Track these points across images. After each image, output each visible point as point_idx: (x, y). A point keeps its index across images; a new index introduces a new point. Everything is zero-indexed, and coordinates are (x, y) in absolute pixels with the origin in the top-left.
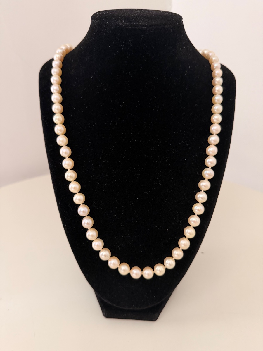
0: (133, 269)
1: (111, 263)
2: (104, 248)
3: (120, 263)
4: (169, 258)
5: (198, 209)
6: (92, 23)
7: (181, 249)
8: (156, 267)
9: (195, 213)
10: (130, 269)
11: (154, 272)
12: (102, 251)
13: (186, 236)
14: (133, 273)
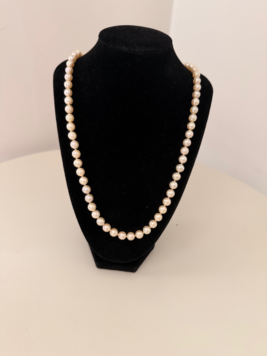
0: (121, 233)
1: (104, 228)
2: (100, 217)
3: (111, 228)
4: (147, 227)
5: (171, 193)
7: (155, 221)
8: (137, 233)
9: (168, 196)
10: (118, 233)
11: (135, 236)
12: (99, 219)
13: (160, 212)
14: (120, 236)
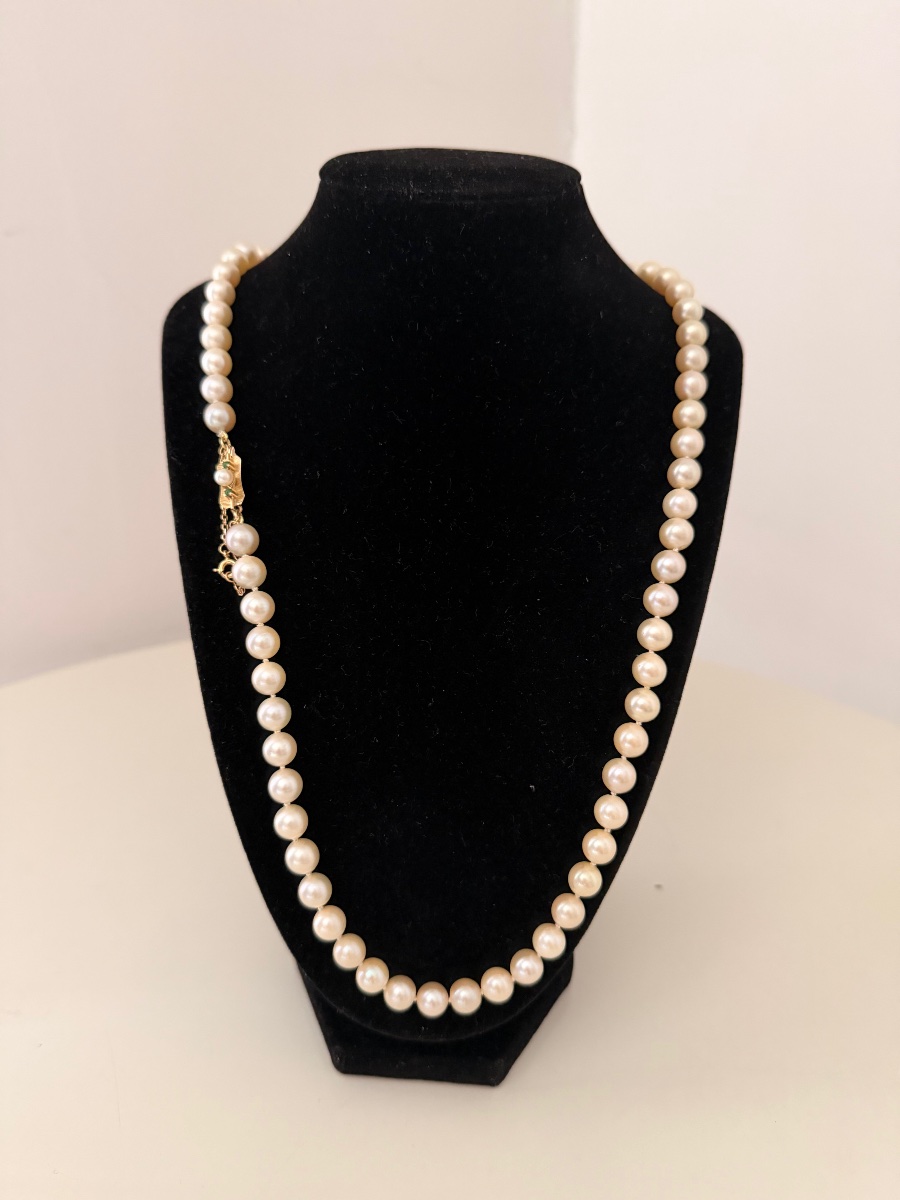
6: (322, 187)
